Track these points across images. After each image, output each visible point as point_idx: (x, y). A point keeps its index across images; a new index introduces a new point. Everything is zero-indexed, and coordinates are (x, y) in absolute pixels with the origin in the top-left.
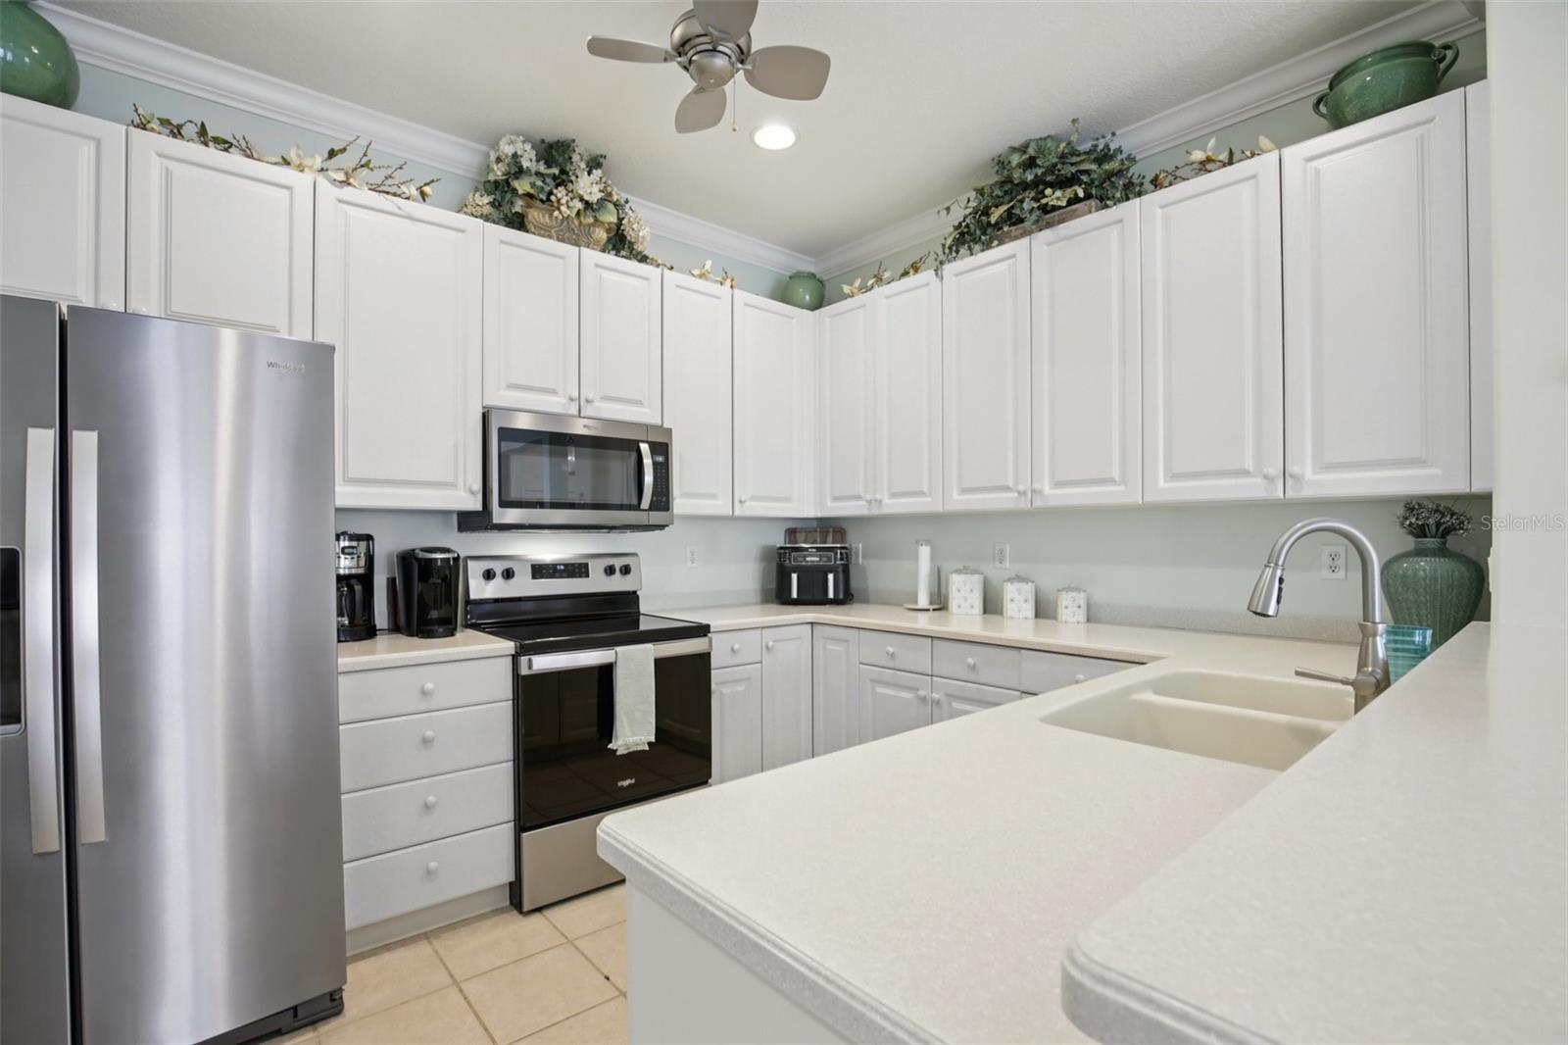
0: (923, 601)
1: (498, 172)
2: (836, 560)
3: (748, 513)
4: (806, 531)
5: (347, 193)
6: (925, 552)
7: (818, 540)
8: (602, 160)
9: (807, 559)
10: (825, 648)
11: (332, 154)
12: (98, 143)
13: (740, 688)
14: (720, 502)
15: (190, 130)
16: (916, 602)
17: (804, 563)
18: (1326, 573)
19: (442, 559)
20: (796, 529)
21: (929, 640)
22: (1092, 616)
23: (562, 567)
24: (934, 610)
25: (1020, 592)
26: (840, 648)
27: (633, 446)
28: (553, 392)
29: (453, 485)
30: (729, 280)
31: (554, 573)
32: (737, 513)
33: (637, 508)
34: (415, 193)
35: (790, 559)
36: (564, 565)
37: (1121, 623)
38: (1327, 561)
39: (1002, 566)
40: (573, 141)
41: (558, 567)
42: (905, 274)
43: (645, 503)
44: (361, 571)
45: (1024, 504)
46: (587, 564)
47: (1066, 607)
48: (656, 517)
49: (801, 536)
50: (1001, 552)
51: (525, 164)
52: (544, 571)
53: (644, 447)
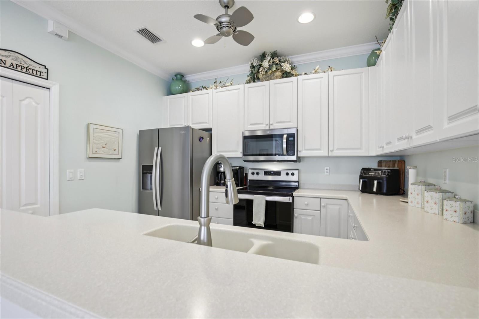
2: (381, 174)
4: (386, 162)
5: (218, 90)
7: (391, 166)
8: (276, 52)
9: (370, 174)
12: (185, 97)
13: (310, 218)
14: (322, 151)
15: (200, 88)
17: (368, 175)
19: (235, 169)
20: (382, 161)
23: (273, 172)
25: (432, 198)
27: (281, 136)
28: (262, 124)
29: (237, 151)
30: (330, 69)
31: (270, 174)
32: (330, 155)
34: (229, 84)
35: (363, 173)
40: (265, 52)
46: (280, 172)
49: (383, 164)
52: (267, 173)
53: (285, 136)
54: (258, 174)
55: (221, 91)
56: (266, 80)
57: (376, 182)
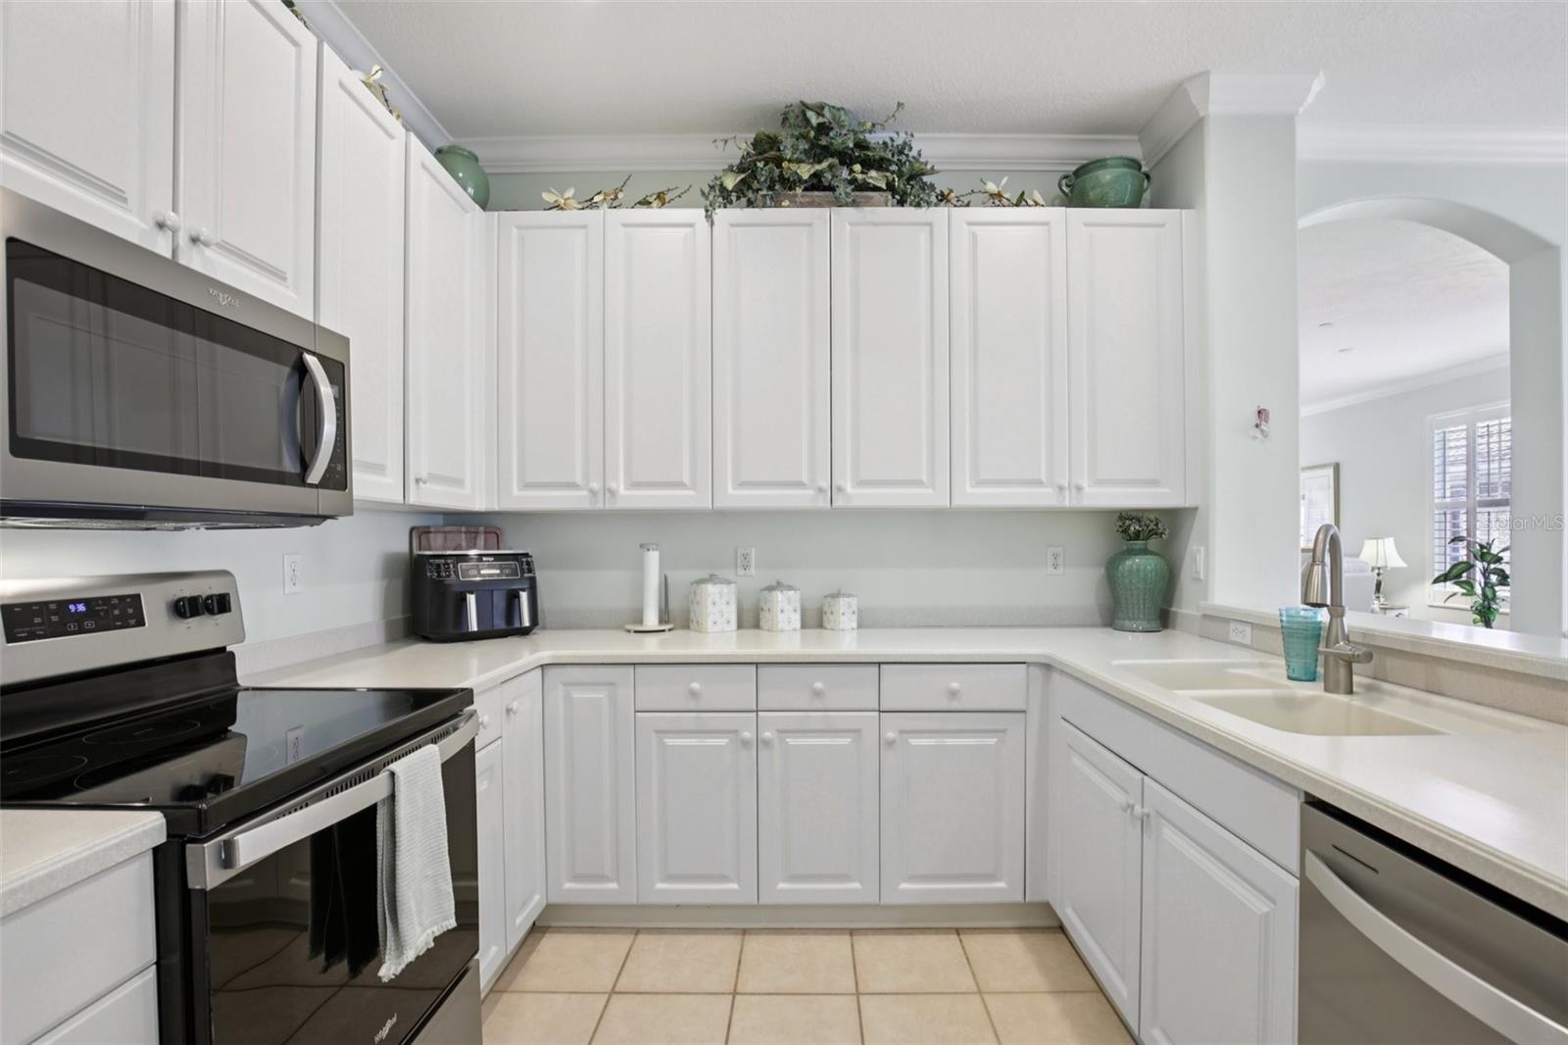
0: (651, 620)
6: (653, 558)
7: (464, 544)
9: (483, 572)
10: (568, 699)
16: (641, 622)
17: (478, 579)
18: (1050, 569)
20: (429, 527)
21: (754, 668)
22: (866, 621)
23: (81, 608)
24: (670, 630)
25: (789, 601)
26: (601, 695)
28: (116, 195)
30: (396, 115)
31: (62, 621)
32: (411, 501)
33: (300, 479)
35: (456, 573)
36: (87, 602)
37: (893, 626)
38: (1051, 559)
39: (748, 572)
41: (72, 607)
42: (645, 203)
43: (316, 475)
45: (823, 503)
46: (137, 598)
47: (843, 614)
48: (327, 498)
50: (745, 556)
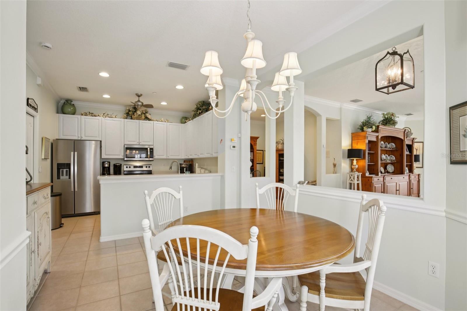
1: (127, 111)
2: (186, 166)
3: (169, 158)
5: (106, 118)
11: (104, 114)
12: (78, 118)
14: (164, 156)
15: (88, 113)
27: (147, 149)
28: (135, 141)
29: (120, 155)
30: (167, 121)
32: (168, 158)
34: (114, 117)
41: (138, 166)
44: (108, 166)
46: (143, 166)
48: (151, 159)
51: (130, 110)
52: (135, 167)
53: (149, 149)
54: (130, 167)
55: (108, 119)
56: (137, 119)
57: (185, 169)
